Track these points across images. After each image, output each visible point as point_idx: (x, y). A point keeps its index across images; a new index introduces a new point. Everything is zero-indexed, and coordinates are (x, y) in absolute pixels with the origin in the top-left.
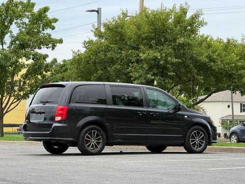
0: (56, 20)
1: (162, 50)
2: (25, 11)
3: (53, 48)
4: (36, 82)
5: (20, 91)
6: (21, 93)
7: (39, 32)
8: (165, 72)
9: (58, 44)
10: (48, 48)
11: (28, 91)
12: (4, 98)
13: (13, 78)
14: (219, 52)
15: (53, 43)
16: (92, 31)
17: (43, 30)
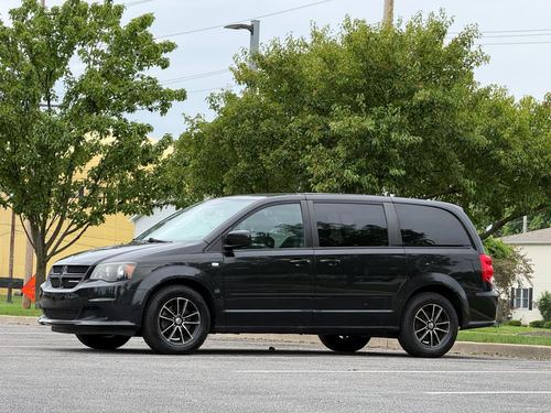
0: (170, 47)
1: (381, 116)
2: (101, 24)
3: (164, 109)
4: (122, 186)
5: (85, 206)
6: (88, 211)
7: (130, 71)
8: (384, 167)
9: (175, 103)
10: (151, 110)
11: (103, 206)
12: (49, 221)
13: (70, 178)
14: (517, 123)
15: (163, 99)
16: (231, 69)
17: (141, 69)
